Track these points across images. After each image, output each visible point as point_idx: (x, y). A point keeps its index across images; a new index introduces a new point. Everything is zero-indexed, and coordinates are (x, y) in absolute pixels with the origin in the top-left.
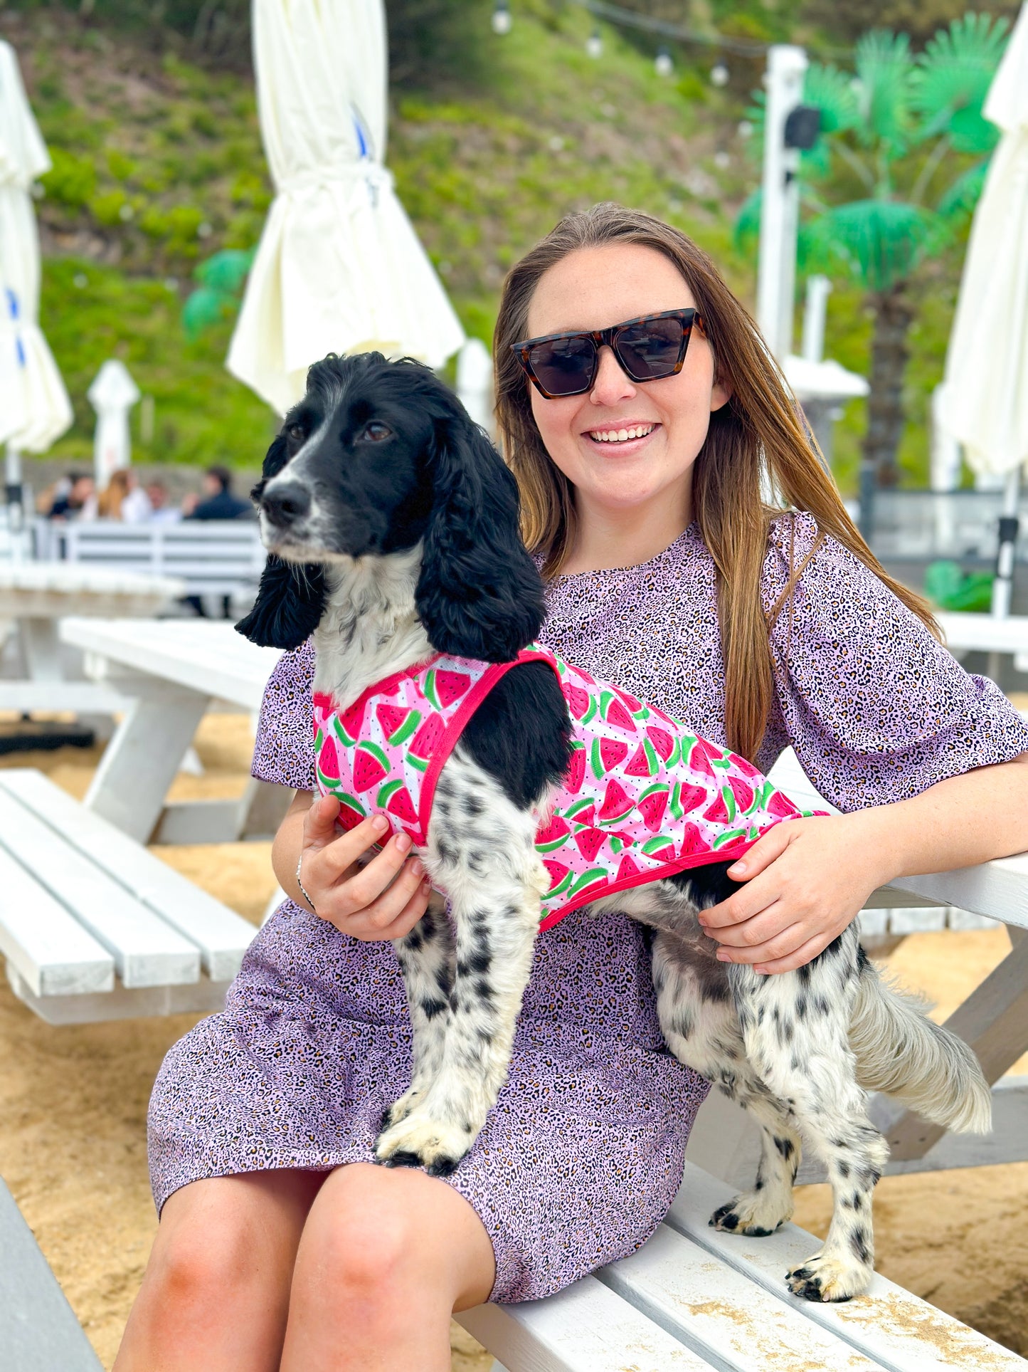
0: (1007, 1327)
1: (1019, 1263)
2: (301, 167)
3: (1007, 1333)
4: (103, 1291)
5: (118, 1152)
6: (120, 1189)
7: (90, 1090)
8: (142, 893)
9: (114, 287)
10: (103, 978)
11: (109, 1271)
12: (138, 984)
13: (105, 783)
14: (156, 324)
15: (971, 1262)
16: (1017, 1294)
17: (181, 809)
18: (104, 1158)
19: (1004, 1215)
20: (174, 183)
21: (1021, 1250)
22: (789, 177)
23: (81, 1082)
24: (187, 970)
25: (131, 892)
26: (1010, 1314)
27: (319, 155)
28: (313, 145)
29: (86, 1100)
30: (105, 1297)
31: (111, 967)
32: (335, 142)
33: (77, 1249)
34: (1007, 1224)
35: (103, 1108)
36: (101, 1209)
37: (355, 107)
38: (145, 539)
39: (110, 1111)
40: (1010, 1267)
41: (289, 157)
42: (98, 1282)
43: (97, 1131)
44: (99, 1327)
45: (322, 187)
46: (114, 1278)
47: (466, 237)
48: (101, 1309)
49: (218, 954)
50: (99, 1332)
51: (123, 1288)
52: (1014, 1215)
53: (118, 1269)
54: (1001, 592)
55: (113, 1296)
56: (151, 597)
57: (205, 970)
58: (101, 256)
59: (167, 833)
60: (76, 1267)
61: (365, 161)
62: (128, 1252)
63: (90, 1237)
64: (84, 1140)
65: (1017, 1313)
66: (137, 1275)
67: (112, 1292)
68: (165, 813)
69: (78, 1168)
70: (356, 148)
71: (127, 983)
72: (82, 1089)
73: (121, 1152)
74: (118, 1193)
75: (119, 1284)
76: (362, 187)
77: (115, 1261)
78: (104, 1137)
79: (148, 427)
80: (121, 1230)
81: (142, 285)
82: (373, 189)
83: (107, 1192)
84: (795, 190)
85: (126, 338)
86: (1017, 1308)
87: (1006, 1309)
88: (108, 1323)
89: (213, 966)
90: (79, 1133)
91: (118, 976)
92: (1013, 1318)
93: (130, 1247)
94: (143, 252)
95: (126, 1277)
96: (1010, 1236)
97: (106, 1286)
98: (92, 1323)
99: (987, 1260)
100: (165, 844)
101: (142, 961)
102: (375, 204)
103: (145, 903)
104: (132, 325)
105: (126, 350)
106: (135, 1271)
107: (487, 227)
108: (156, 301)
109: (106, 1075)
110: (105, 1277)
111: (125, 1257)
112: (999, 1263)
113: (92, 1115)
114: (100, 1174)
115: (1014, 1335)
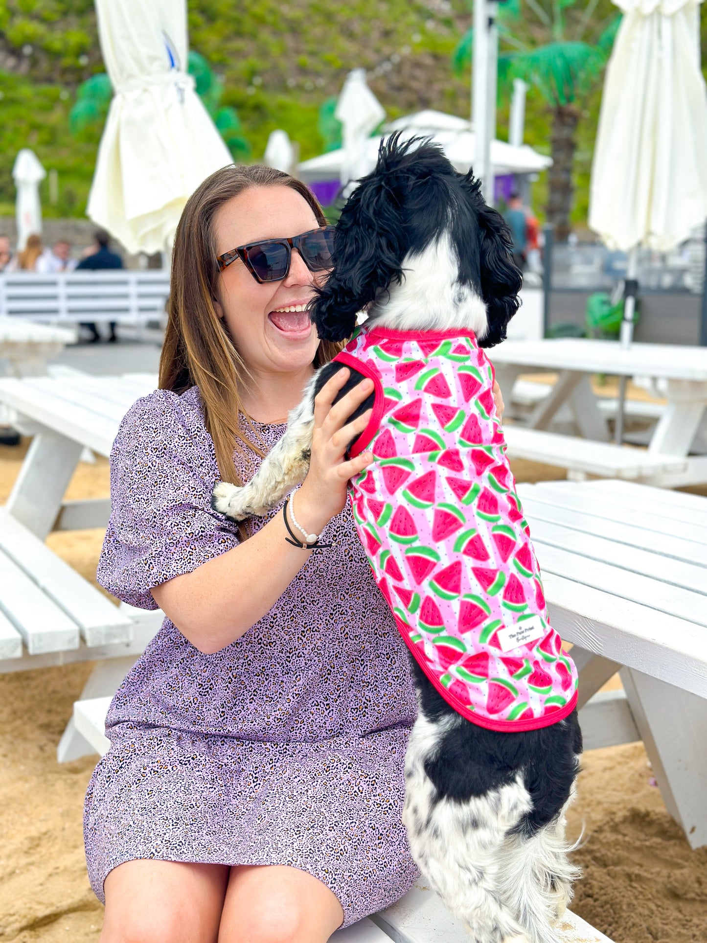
0: (598, 850)
1: (612, 803)
2: (130, 76)
3: (598, 855)
4: (25, 849)
5: (34, 750)
6: (34, 778)
7: (18, 704)
8: (42, 582)
9: (26, 91)
10: (15, 649)
11: (28, 835)
12: (38, 652)
13: (21, 492)
14: (56, 117)
15: (582, 802)
16: (606, 828)
17: (74, 506)
18: (25, 756)
19: (605, 769)
20: (65, 14)
21: (614, 793)
22: (491, 22)
23: (11, 699)
24: (71, 641)
25: (35, 582)
26: (601, 842)
27: (142, 69)
28: (138, 61)
29: (14, 712)
30: (26, 853)
31: (20, 642)
32: (153, 59)
33: (7, 821)
34: (607, 775)
35: (26, 717)
36: (22, 793)
37: (165, 34)
38: (53, 284)
39: (30, 719)
40: (606, 806)
41: (122, 69)
42: (22, 843)
43: (21, 736)
44: (22, 873)
45: (145, 90)
46: (32, 839)
47: (275, 49)
48: (23, 861)
49: (91, 629)
50: (22, 877)
51: (38, 845)
52: (611, 769)
53: (34, 833)
54: (627, 330)
55: (32, 851)
56: (53, 344)
57: (82, 639)
58: (15, 68)
59: (65, 522)
60: (7, 833)
61: (174, 70)
62: (41, 821)
63: (15, 812)
64: (12, 743)
65: (604, 841)
66: (46, 836)
67: (30, 848)
68: (63, 509)
69: (8, 764)
70: (167, 62)
71: (31, 651)
72: (12, 704)
73: (36, 751)
74: (34, 781)
75: (35, 843)
76: (173, 90)
77: (32, 828)
78: (25, 739)
79: (54, 192)
80: (36, 807)
81: (45, 88)
82: (181, 91)
83: (26, 781)
84: (495, 31)
85: (35, 127)
86: (605, 837)
87: (598, 838)
88: (28, 871)
89: (88, 637)
90: (9, 737)
91: (25, 645)
92: (602, 844)
93: (42, 817)
94: (45, 65)
95: (40, 838)
96: (608, 784)
97: (27, 844)
98: (17, 871)
99: (592, 801)
100: (65, 529)
101: (40, 637)
102: (182, 101)
103: (44, 590)
104: (39, 118)
105: (36, 138)
106: (45, 834)
107: (289, 41)
108: (55, 101)
109: (28, 693)
110: (26, 838)
111: (38, 824)
112: (599, 803)
113: (18, 723)
114: (22, 768)
115: (603, 856)
